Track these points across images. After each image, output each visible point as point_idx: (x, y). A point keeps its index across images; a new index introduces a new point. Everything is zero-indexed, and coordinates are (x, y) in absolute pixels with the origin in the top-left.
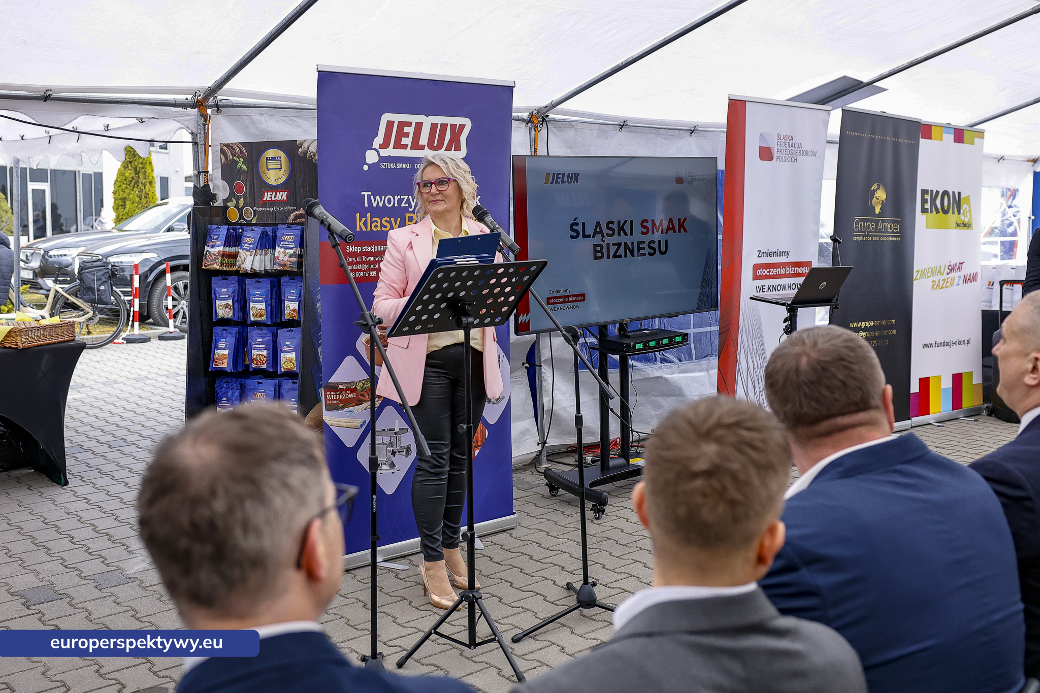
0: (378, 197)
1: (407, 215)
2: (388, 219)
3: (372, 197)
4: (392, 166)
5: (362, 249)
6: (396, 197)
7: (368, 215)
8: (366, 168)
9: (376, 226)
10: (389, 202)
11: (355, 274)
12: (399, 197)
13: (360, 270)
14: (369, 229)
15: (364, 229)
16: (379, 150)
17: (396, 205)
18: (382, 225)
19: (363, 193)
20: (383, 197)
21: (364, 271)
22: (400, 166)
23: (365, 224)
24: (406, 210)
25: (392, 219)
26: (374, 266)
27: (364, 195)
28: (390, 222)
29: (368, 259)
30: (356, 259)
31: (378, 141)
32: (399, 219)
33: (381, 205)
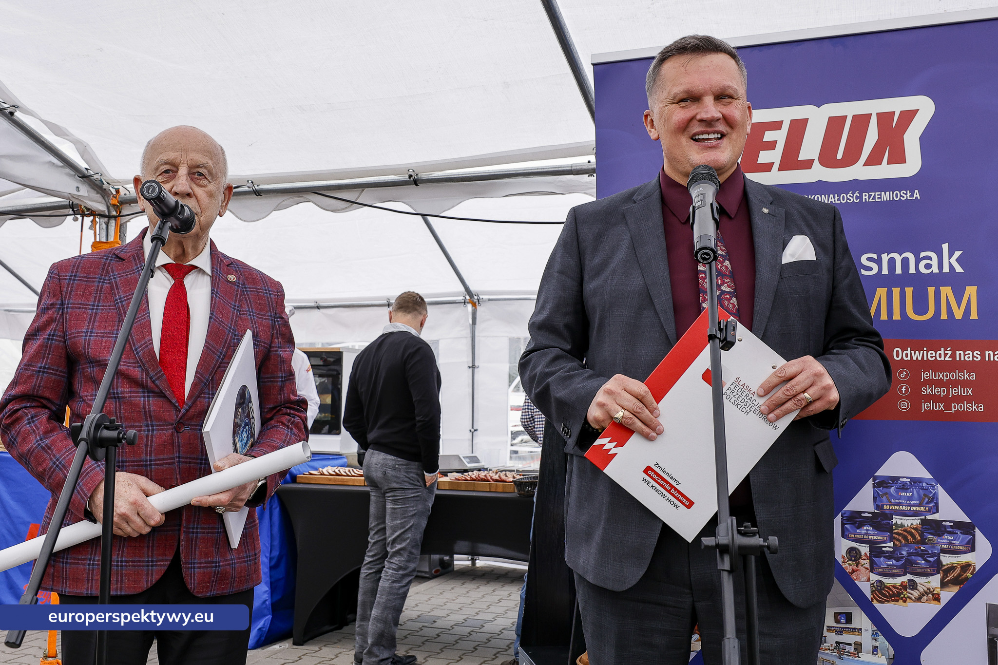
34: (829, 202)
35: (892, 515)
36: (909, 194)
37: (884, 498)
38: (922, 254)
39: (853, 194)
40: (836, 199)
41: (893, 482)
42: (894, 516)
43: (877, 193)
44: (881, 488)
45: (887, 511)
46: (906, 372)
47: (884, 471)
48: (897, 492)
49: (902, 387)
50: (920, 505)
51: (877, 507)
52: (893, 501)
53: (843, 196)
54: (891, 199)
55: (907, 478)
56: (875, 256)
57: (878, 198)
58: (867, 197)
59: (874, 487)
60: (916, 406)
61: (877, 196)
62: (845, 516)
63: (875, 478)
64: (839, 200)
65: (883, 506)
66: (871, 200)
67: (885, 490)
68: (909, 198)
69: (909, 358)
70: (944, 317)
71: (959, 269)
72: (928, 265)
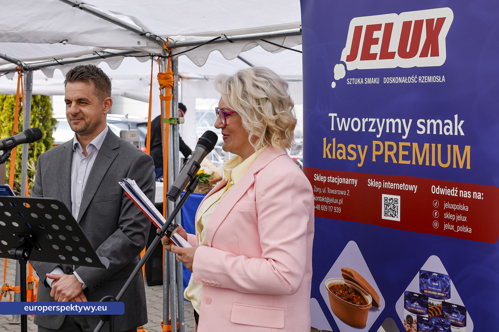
0: (343, 120)
1: (375, 143)
2: (354, 146)
3: (338, 119)
4: (359, 81)
5: (327, 179)
6: (363, 119)
7: (334, 140)
8: (334, 85)
9: (341, 154)
10: (356, 126)
11: (320, 207)
12: (367, 120)
13: (324, 203)
14: (334, 157)
15: (330, 157)
16: (347, 63)
17: (364, 130)
18: (348, 154)
19: (330, 115)
20: (349, 119)
21: (328, 205)
22: (369, 81)
23: (331, 150)
24: (373, 136)
25: (359, 147)
26: (338, 201)
27: (331, 116)
28: (356, 150)
29: (332, 192)
30: (322, 190)
31: (346, 52)
32: (366, 147)
33: (346, 129)
34: (402, 82)
35: (428, 297)
36: (440, 78)
37: (425, 286)
38: (446, 121)
39: (414, 77)
40: (406, 80)
41: (429, 275)
42: (429, 298)
43: (426, 77)
44: (423, 279)
45: (426, 294)
46: (437, 202)
47: (425, 267)
48: (431, 282)
49: (435, 213)
50: (442, 292)
51: (422, 291)
52: (429, 287)
53: (409, 78)
54: (432, 82)
55: (436, 273)
56: (423, 121)
57: (427, 80)
58: (421, 79)
59: (420, 277)
60: (441, 226)
61: (426, 79)
62: (406, 294)
63: (421, 272)
64: (407, 81)
65: (424, 290)
66: (422, 82)
67: (425, 280)
68: (440, 81)
69: (439, 193)
70: (455, 166)
71: (462, 134)
72: (448, 130)
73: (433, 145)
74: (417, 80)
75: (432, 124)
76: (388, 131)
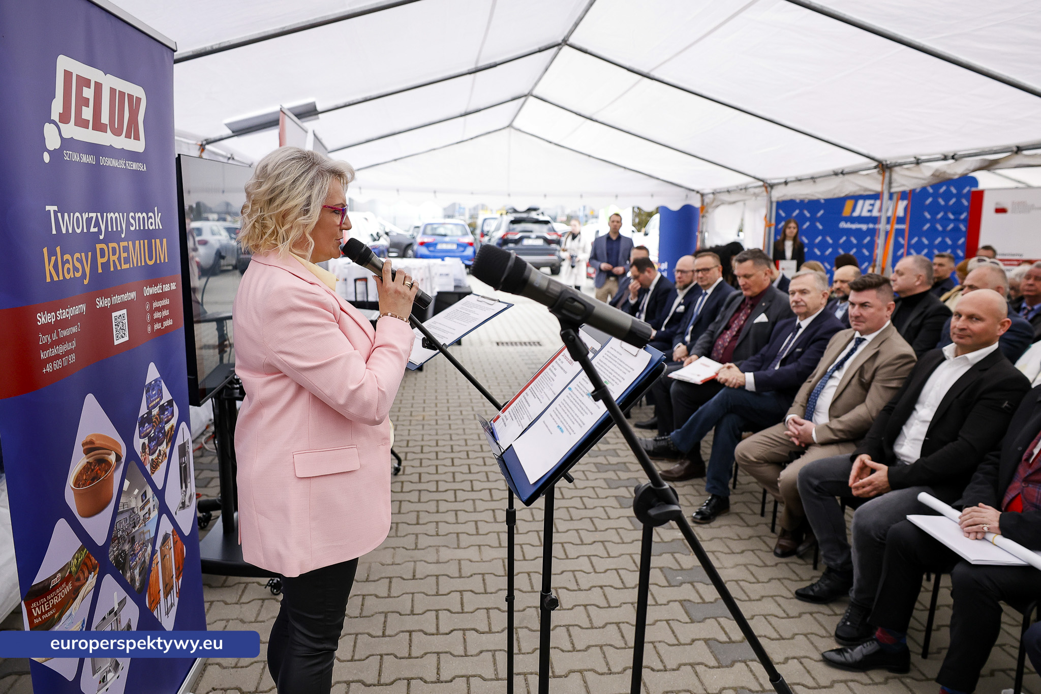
0: (66, 216)
1: (99, 246)
2: (79, 255)
3: (59, 215)
4: (76, 157)
5: (56, 317)
6: (84, 216)
7: (58, 249)
8: (47, 157)
9: (69, 271)
10: (78, 224)
12: (87, 216)
13: (57, 356)
14: (61, 277)
15: (55, 278)
16: (60, 125)
17: (85, 231)
18: (75, 268)
19: (47, 208)
20: (71, 215)
21: (62, 357)
22: (84, 158)
23: (56, 267)
24: (96, 238)
25: (83, 256)
27: (49, 211)
29: (66, 333)
30: (51, 337)
31: (57, 107)
32: (90, 254)
33: (70, 230)
35: (152, 410)
36: (142, 166)
37: (149, 399)
38: (149, 214)
40: (118, 164)
41: (150, 386)
46: (148, 304)
47: (147, 381)
48: (152, 393)
49: (148, 316)
50: (158, 397)
51: (148, 408)
52: (151, 400)
54: (136, 169)
55: (154, 380)
56: (133, 215)
57: (132, 167)
58: (128, 165)
59: (146, 394)
60: (153, 328)
61: (131, 165)
62: (139, 422)
63: (146, 388)
65: (149, 405)
66: (129, 168)
67: (149, 393)
68: (142, 170)
69: (149, 294)
70: (158, 262)
71: (161, 227)
72: (151, 223)
73: (142, 241)
74: (125, 165)
75: (139, 217)
76: (110, 230)
